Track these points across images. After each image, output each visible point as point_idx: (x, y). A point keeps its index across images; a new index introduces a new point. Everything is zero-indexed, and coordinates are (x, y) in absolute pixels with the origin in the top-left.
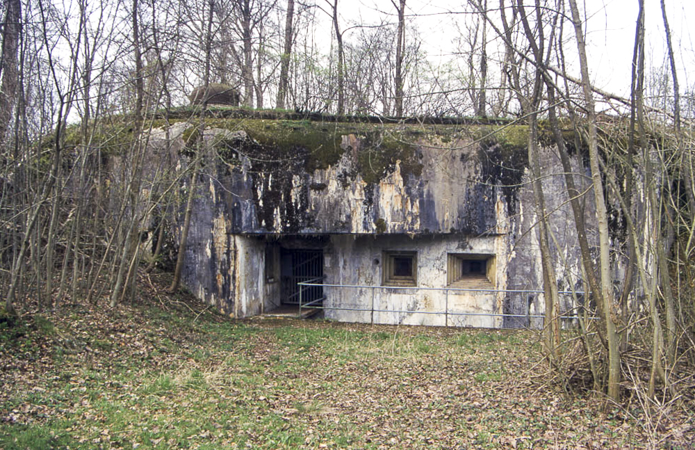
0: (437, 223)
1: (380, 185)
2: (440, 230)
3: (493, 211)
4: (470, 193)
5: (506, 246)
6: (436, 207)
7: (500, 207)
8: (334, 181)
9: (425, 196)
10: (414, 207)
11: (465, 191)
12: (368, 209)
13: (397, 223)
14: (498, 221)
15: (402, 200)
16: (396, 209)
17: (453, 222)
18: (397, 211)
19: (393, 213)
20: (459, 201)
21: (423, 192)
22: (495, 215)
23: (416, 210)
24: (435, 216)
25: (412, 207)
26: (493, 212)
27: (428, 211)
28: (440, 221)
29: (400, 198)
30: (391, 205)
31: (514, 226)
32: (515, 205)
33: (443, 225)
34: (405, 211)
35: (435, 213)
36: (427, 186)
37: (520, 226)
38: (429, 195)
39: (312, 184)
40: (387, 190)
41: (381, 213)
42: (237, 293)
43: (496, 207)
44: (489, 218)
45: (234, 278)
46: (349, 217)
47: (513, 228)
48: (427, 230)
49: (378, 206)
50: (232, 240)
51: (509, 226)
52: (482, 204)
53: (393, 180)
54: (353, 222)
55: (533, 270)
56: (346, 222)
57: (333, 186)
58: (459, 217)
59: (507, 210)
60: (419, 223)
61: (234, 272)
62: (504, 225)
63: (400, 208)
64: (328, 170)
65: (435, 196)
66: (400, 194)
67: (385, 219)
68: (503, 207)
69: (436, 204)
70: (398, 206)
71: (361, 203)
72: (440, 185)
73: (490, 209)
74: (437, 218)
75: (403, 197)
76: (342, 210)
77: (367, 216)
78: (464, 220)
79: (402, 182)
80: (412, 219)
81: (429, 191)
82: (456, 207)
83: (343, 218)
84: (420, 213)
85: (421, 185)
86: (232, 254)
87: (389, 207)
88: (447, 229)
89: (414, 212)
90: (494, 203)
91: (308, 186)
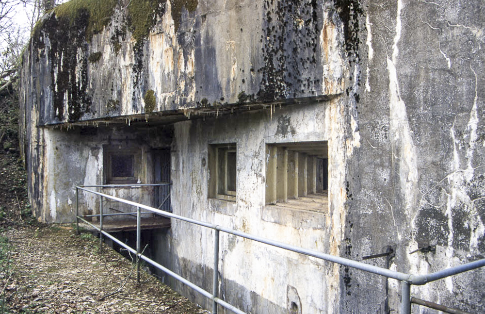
0: (219, 87)
1: (150, 38)
2: (222, 99)
3: (315, 48)
4: (270, 19)
5: (343, 121)
6: (218, 59)
7: (329, 38)
8: (108, 45)
9: (202, 42)
10: (188, 63)
11: (261, 17)
12: (137, 77)
13: (168, 95)
14: (325, 67)
15: (174, 55)
16: (166, 73)
17: (243, 81)
18: (168, 74)
19: (164, 79)
20: (252, 40)
21: (200, 36)
22: (319, 55)
23: (190, 69)
24: (216, 75)
25: (186, 65)
26: (314, 50)
27: (206, 67)
28: (223, 82)
29: (171, 53)
30: (161, 66)
31: (356, 73)
32: (356, 25)
33: (227, 89)
34: (177, 72)
35: (216, 69)
36: (205, 24)
37: (368, 70)
38: (209, 40)
39: (91, 54)
40: (157, 43)
41: (150, 81)
42: (44, 194)
43: (321, 37)
44: (308, 65)
45: (42, 177)
46: (120, 94)
47: (355, 79)
48: (205, 101)
49: (148, 71)
50: (41, 134)
51: (348, 76)
52: (294, 37)
53: (164, 26)
54: (123, 99)
55: (395, 179)
56: (118, 101)
57: (108, 52)
58: (252, 70)
59: (342, 39)
60: (194, 90)
61: (43, 170)
62: (338, 75)
63: (171, 69)
64: (103, 33)
65: (216, 38)
66: (171, 46)
67: (155, 90)
68: (335, 34)
69: (217, 53)
70: (170, 67)
71: (131, 70)
72: (223, 17)
73: (308, 45)
74: (219, 79)
75: (175, 50)
76: (115, 84)
77: (136, 88)
78: (261, 75)
79: (173, 27)
80: (186, 85)
81: (207, 32)
82: (249, 51)
83: (115, 97)
84: (196, 72)
85: (197, 25)
86: (41, 149)
87: (159, 70)
88: (234, 95)
89: (187, 72)
90: (317, 30)
91: (87, 59)
